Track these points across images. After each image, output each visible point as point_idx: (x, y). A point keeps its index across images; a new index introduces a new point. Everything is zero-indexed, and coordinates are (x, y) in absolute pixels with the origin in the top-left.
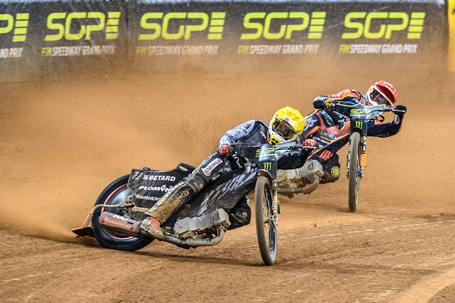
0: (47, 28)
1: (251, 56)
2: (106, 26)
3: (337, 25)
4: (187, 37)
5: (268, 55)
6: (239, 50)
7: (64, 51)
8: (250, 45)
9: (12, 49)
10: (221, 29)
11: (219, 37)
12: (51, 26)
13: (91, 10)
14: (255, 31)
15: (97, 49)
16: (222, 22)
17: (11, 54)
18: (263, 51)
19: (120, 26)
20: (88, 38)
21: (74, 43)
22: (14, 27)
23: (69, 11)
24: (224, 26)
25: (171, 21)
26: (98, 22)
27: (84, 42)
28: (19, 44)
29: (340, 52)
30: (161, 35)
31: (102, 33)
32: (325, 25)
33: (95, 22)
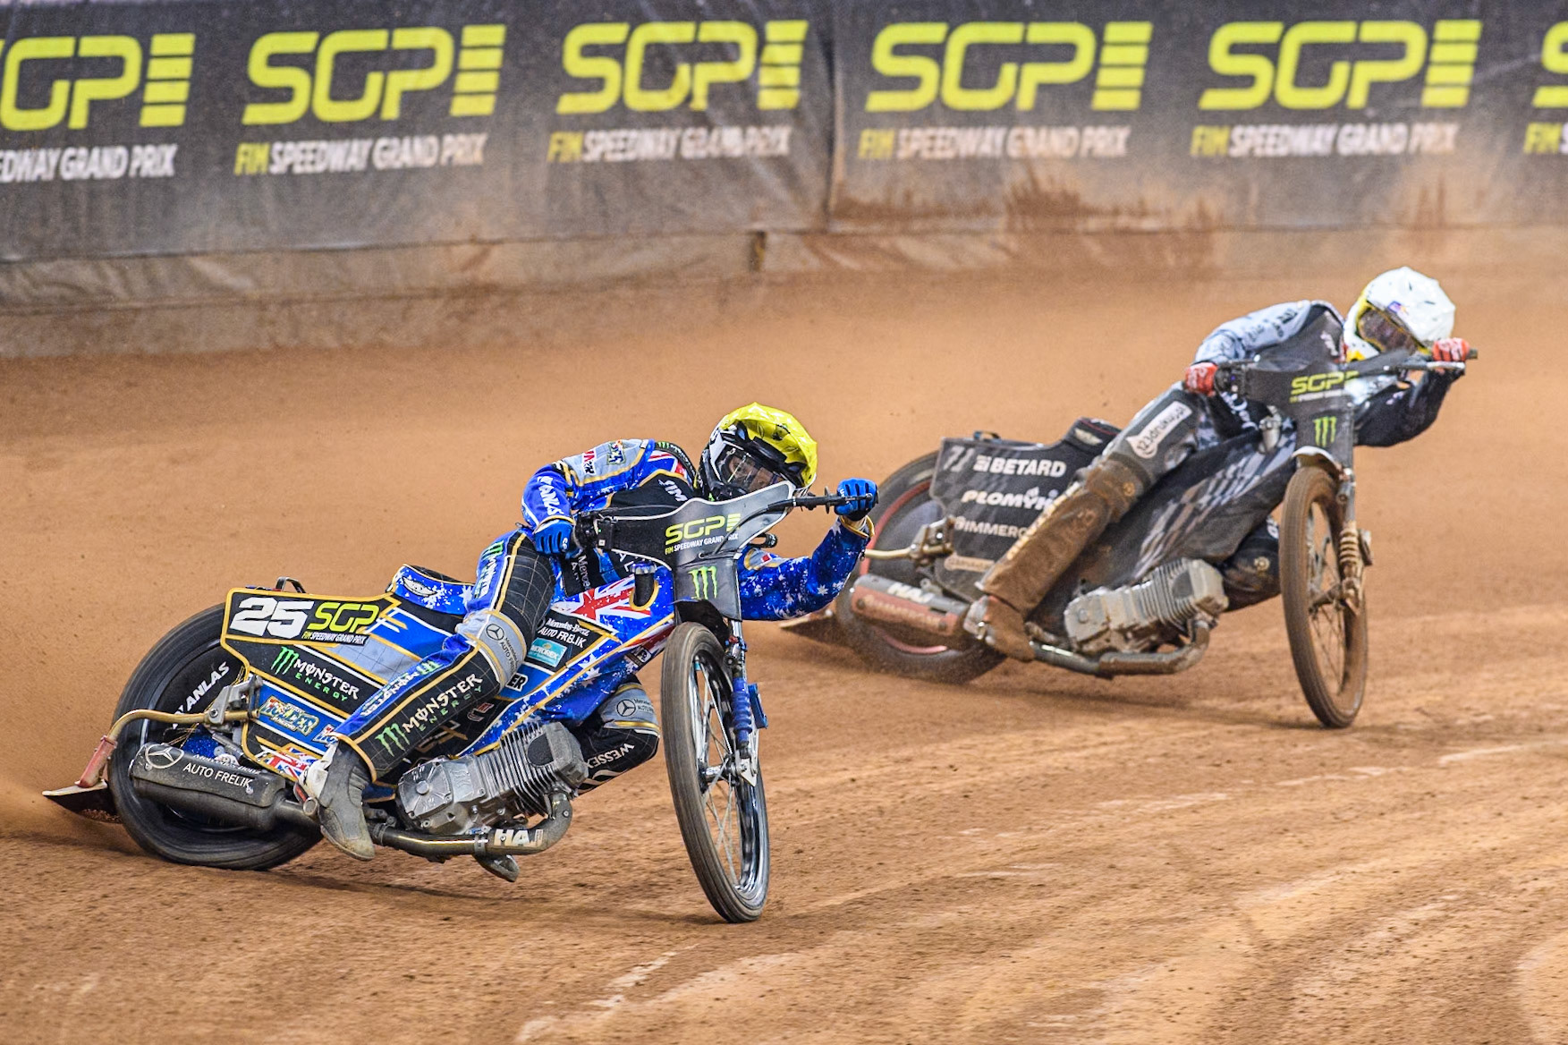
0: (564, 72)
1: (1237, 161)
2: (758, 64)
3: (1517, 63)
4: (1026, 101)
5: (1292, 158)
6: (1196, 143)
7: (621, 145)
8: (1232, 126)
9: (448, 139)
10: (1136, 77)
11: (1130, 101)
12: (576, 65)
13: (708, 13)
14: (1247, 81)
15: (731, 140)
16: (1139, 55)
17: (447, 153)
18: (1275, 146)
19: (805, 66)
20: (700, 103)
21: (654, 120)
22: (456, 70)
23: (636, 19)
24: (1148, 66)
25: (971, 50)
26: (733, 55)
27: (685, 116)
28: (472, 124)
29: (1527, 148)
30: (939, 97)
31: (747, 89)
32: (1478, 65)
33: (723, 52)
